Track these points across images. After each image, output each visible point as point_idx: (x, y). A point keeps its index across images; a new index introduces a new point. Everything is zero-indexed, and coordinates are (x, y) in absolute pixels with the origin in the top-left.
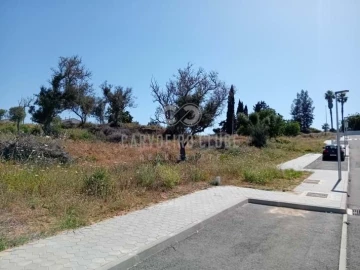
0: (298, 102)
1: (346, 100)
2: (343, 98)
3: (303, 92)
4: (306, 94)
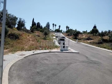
0: (47, 24)
2: (56, 25)
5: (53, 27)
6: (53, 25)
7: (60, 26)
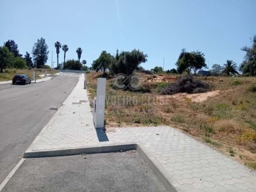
1: (67, 50)
2: (66, 49)
3: (42, 39)
4: (44, 41)
5: (58, 52)
6: (58, 45)
7: (79, 52)
